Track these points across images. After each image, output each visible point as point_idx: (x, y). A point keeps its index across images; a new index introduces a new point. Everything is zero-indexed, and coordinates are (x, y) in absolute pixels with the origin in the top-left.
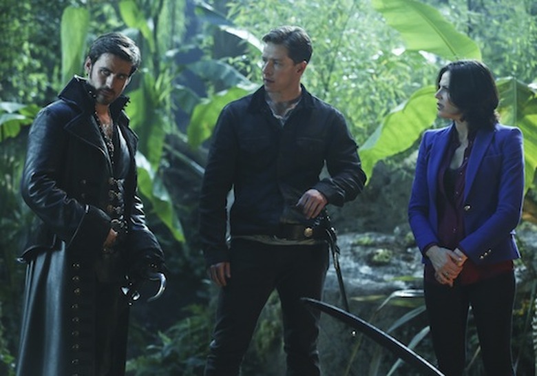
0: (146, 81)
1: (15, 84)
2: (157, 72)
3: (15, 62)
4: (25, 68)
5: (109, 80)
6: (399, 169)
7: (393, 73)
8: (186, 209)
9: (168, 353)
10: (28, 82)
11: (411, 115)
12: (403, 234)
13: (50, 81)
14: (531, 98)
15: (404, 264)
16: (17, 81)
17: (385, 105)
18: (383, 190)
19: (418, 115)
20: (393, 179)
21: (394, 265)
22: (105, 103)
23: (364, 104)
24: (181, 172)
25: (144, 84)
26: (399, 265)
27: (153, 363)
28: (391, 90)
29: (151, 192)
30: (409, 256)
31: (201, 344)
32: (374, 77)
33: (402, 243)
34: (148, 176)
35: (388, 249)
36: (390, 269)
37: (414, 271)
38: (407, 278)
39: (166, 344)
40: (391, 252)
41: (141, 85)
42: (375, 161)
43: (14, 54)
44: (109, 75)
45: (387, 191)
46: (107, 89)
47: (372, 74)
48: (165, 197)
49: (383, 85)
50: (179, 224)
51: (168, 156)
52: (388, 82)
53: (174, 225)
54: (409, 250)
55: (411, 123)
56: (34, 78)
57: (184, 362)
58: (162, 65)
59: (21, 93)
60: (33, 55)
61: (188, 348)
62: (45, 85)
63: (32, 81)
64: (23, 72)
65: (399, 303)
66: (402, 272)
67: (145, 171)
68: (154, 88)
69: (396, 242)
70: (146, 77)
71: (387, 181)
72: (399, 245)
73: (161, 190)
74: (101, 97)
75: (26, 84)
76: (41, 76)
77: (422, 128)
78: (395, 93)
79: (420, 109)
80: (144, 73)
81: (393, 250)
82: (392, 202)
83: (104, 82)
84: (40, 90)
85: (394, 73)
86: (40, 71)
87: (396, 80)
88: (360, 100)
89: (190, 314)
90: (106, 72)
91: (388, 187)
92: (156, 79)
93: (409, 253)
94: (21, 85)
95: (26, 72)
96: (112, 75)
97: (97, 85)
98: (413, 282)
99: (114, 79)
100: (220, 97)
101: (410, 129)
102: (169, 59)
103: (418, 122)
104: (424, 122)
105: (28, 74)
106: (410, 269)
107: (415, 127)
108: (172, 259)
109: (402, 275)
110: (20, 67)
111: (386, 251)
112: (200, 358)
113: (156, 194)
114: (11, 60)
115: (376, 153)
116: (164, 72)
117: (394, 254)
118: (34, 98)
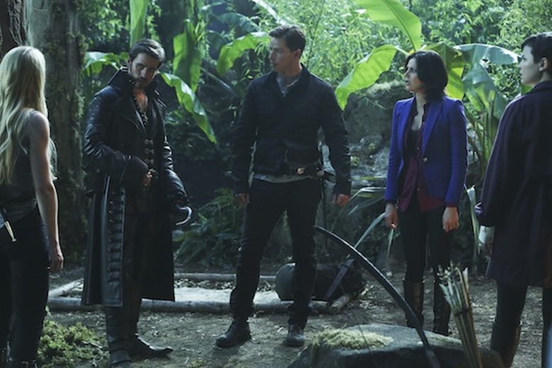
0: (189, 28)
1: (100, 28)
2: (196, 21)
3: (100, 13)
4: (106, 17)
5: (144, 72)
6: (364, 97)
7: (358, 30)
8: (216, 113)
9: (205, 229)
10: (109, 26)
11: (373, 62)
12: (367, 144)
13: (124, 24)
14: (456, 56)
15: (367, 166)
16: (101, 26)
17: (353, 51)
18: (353, 112)
19: (378, 63)
20: (360, 104)
21: (361, 168)
22: (140, 88)
23: (339, 51)
24: (212, 87)
25: (187, 31)
26: (364, 168)
27: (196, 236)
28: (358, 41)
29: (193, 110)
30: (371, 161)
31: (228, 222)
32: (346, 32)
33: (366, 151)
34: (191, 99)
35: (356, 156)
36: (357, 171)
37: (375, 172)
38: (370, 178)
39: (204, 222)
40: (358, 159)
41: (185, 31)
42: (349, 94)
43: (99, 7)
44: (143, 68)
45: (356, 113)
46: (142, 78)
47: (344, 30)
48: (202, 113)
49: (352, 38)
50: (212, 130)
51: (204, 77)
52: (355, 36)
53: (209, 132)
54: (371, 156)
55: (373, 68)
56: (113, 23)
57: (217, 236)
58: (199, 16)
59: (104, 34)
60: (112, 7)
61: (219, 225)
62: (120, 27)
63: (111, 25)
64: (105, 19)
65: (365, 196)
66: (367, 173)
67: (189, 95)
68: (194, 32)
69: (362, 150)
70: (188, 25)
71: (356, 105)
72: (364, 153)
73: (199, 108)
74: (137, 84)
75: (107, 27)
76: (117, 22)
77: (381, 72)
78: (361, 43)
79: (379, 59)
80: (187, 22)
81: (359, 157)
82: (359, 121)
83: (140, 73)
84: (117, 31)
85: (360, 29)
86: (117, 18)
87: (361, 35)
88: (336, 48)
89: (220, 194)
90: (141, 66)
91: (356, 110)
92: (195, 26)
93: (371, 159)
94: (104, 28)
95: (107, 19)
96: (145, 69)
97: (136, 76)
98: (374, 181)
99: (147, 71)
100: (239, 41)
101: (373, 73)
102: (204, 12)
103: (378, 68)
104: (382, 68)
105: (109, 21)
106: (372, 171)
107: (376, 71)
108: (207, 150)
109: (366, 176)
110: (103, 16)
111: (355, 157)
112: (227, 232)
113: (196, 111)
114: (97, 11)
115: (349, 89)
116: (200, 21)
117: (361, 160)
118: (112, 37)
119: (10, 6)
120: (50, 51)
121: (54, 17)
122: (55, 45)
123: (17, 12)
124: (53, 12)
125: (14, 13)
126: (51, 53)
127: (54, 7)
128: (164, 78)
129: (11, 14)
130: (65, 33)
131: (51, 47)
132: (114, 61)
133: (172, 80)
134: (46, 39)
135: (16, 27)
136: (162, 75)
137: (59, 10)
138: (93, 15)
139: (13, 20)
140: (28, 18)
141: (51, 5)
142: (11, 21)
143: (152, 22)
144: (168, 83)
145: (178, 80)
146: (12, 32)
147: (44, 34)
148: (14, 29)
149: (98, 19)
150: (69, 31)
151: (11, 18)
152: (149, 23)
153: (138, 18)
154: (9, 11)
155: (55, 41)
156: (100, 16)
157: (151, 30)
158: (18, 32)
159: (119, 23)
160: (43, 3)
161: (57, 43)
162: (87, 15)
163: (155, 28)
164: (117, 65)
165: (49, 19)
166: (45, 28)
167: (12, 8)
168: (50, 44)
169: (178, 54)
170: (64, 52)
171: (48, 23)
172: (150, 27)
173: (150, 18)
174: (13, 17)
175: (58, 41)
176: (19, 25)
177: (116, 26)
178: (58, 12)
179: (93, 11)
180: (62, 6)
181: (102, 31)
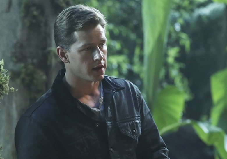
13: (131, 63)
60: (113, 36)
62: (125, 67)
76: (121, 59)
84: (120, 73)
86: (119, 53)
120: (23, 76)
121: (28, 24)
122: (31, 67)
124: (25, 16)
126: (23, 80)
127: (27, 9)
130: (44, 48)
131: (24, 70)
133: (211, 134)
134: (16, 57)
136: (195, 127)
137: (35, 13)
141: (23, 6)
143: (176, 59)
145: (219, 133)
147: (13, 50)
150: (50, 45)
152: (171, 60)
153: (156, 35)
155: (29, 60)
157: (174, 73)
159: (124, 62)
160: (10, 4)
161: (33, 64)
163: (181, 70)
165: (19, 27)
166: (15, 41)
168: (22, 65)
169: (219, 102)
170: (44, 77)
171: (19, 34)
172: (172, 66)
173: (173, 52)
175: (35, 61)
178: (34, 17)
180: (40, 8)
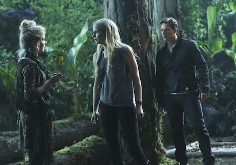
119: (143, 8)
123: (147, 11)
125: (145, 11)
128: (226, 52)
129: (144, 11)
132: (201, 45)
133: (231, 53)
135: (146, 18)
138: (192, 27)
139: (145, 14)
140: (156, 23)
142: (144, 15)
143: (221, 29)
144: (228, 54)
145: (233, 53)
146: (144, 20)
148: (145, 19)
149: (194, 28)
151: (144, 13)
154: (143, 10)
156: (195, 27)
158: (147, 20)
159: (205, 30)
162: (189, 27)
163: (224, 32)
164: (203, 47)
167: (144, 9)
169: (234, 43)
172: (221, 31)
173: (220, 27)
174: (145, 13)
176: (148, 17)
177: (204, 32)
179: (191, 25)
181: (196, 35)
